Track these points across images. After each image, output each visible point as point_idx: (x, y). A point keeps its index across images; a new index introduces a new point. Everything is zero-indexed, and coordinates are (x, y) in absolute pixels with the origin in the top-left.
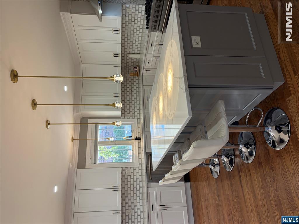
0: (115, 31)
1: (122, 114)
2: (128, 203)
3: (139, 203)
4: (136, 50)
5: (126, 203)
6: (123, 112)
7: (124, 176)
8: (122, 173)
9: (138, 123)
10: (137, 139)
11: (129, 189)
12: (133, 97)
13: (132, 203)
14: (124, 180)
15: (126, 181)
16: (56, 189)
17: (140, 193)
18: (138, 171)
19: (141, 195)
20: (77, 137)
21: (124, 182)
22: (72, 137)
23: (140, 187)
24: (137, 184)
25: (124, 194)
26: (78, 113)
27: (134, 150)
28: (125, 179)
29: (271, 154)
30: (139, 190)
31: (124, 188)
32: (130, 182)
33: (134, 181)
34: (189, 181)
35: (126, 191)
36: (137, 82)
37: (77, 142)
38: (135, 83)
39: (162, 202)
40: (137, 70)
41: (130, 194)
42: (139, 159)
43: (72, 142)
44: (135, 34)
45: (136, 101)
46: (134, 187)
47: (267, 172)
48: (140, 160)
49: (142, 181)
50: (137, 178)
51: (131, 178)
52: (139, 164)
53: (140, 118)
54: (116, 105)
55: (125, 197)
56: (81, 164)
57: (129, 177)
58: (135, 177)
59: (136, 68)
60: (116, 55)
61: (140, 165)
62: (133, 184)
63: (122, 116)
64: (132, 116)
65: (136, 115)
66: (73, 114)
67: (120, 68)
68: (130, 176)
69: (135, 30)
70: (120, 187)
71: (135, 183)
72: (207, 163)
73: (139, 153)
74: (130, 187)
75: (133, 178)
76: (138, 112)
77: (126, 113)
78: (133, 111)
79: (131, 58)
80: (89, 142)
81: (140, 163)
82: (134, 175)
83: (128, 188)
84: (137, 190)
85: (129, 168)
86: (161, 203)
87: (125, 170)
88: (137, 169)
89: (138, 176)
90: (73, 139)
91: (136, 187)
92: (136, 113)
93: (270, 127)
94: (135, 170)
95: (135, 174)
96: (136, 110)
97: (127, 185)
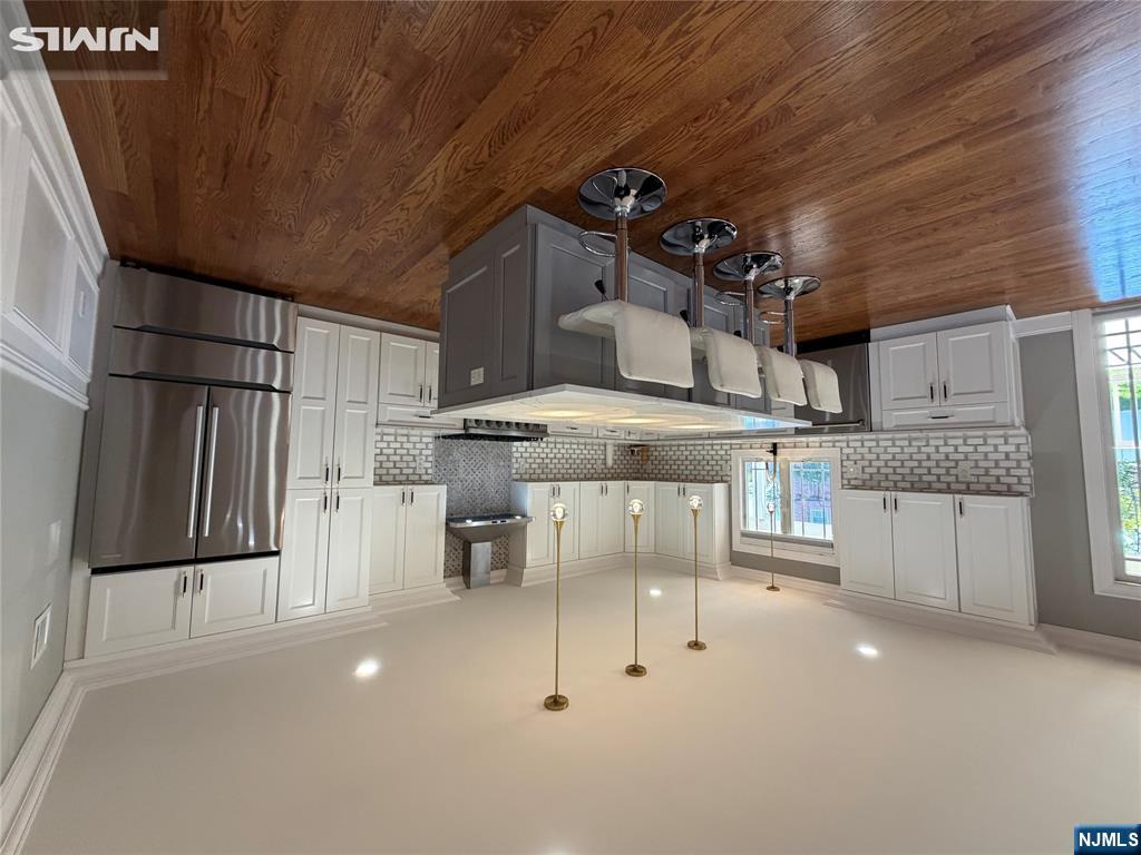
0: (555, 493)
1: (722, 481)
2: (939, 476)
3: (937, 447)
4: (600, 452)
5: (939, 480)
6: (719, 478)
7: (864, 481)
8: (856, 487)
9: (741, 448)
10: (774, 451)
11: (899, 471)
12: (689, 458)
13: (938, 466)
14: (875, 484)
15: (876, 477)
16: (868, 651)
17: (910, 445)
18: (851, 451)
19: (914, 443)
20: (768, 577)
21: (879, 482)
22: (769, 588)
23: (894, 446)
24: (886, 452)
25: (912, 483)
26: (718, 570)
27: (801, 458)
28: (871, 479)
29: (683, 190)
30: (902, 447)
31: (895, 482)
32: (879, 468)
33: (878, 458)
34: (867, 333)
35: (904, 478)
36: (668, 449)
37: (779, 579)
38: (662, 453)
39: (922, 395)
40: (636, 449)
41: (912, 469)
42: (821, 447)
43: (778, 590)
44: (567, 456)
45: (696, 453)
46: (894, 459)
47: (728, 187)
48: (823, 444)
49: (877, 441)
50: (870, 452)
51: (870, 466)
52: (834, 446)
53: (731, 444)
54: (637, 511)
55: (920, 481)
56: (830, 575)
57: (867, 470)
58: (868, 456)
59: (633, 451)
60: (604, 491)
61: (837, 444)
62: (886, 461)
63: (726, 482)
64: (727, 461)
65: (723, 452)
66: (717, 580)
67: (630, 482)
68: (863, 468)
69: (559, 456)
70: (888, 493)
71: (882, 457)
72: (783, 306)
73: (808, 447)
74: (894, 468)
75: (870, 461)
76: (719, 447)
77: (720, 473)
78: (716, 457)
79: (615, 460)
80: (778, 554)
81: (831, 444)
82: (863, 459)
83: (895, 473)
84: (902, 453)
85: (844, 470)
86: (925, 397)
87: (849, 480)
88: (846, 451)
89: (866, 450)
90: (773, 588)
91: (894, 455)
92: (720, 453)
93: (619, 209)
94: (848, 455)
95: (859, 457)
96: (713, 453)
97: (887, 475)
